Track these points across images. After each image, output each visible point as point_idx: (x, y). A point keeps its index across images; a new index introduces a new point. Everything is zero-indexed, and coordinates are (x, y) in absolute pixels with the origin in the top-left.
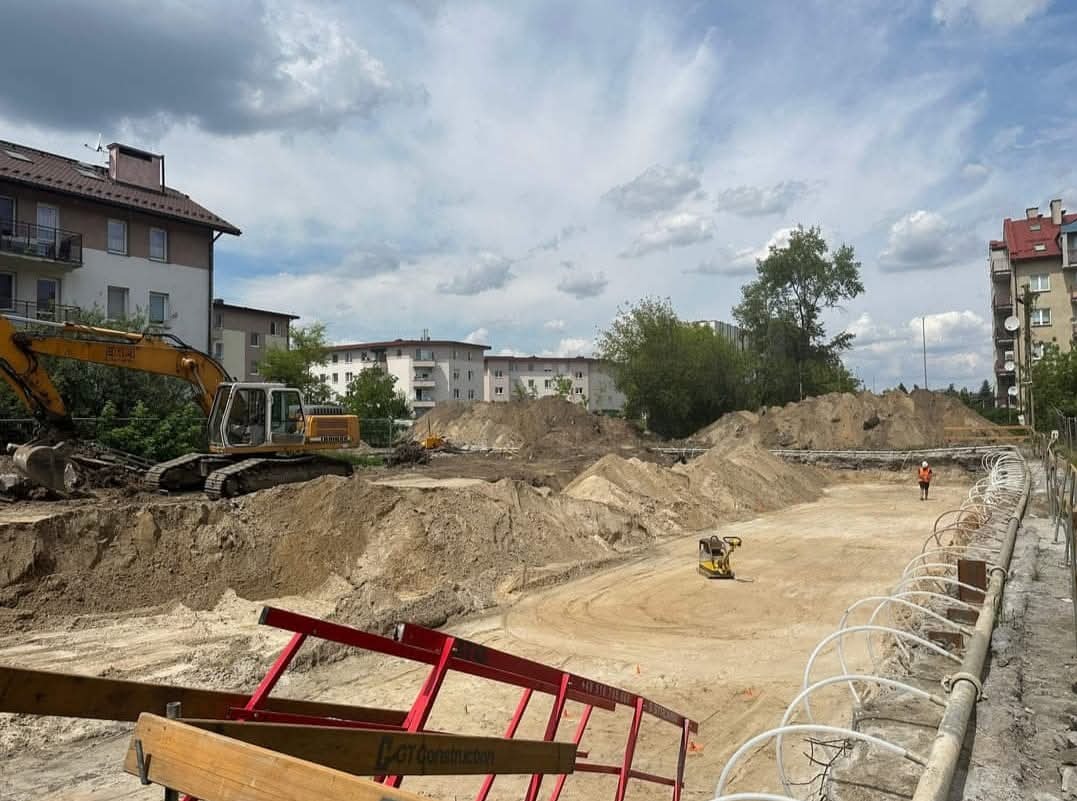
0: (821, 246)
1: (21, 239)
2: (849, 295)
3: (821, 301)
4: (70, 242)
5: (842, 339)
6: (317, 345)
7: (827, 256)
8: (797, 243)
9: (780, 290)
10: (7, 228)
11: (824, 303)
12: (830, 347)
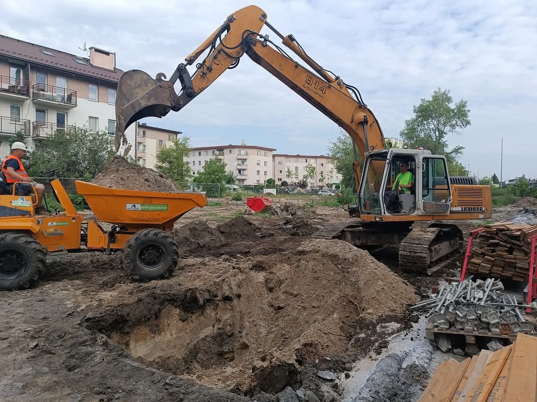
0: (449, 100)
1: (49, 93)
2: (462, 126)
3: (447, 129)
4: (71, 95)
5: (458, 150)
6: (185, 147)
7: (452, 106)
8: (435, 98)
9: (425, 122)
10: (42, 88)
11: (448, 130)
12: (451, 153)
